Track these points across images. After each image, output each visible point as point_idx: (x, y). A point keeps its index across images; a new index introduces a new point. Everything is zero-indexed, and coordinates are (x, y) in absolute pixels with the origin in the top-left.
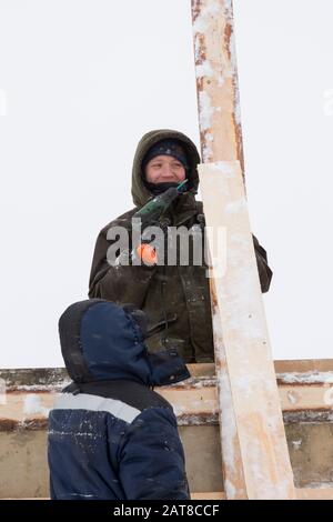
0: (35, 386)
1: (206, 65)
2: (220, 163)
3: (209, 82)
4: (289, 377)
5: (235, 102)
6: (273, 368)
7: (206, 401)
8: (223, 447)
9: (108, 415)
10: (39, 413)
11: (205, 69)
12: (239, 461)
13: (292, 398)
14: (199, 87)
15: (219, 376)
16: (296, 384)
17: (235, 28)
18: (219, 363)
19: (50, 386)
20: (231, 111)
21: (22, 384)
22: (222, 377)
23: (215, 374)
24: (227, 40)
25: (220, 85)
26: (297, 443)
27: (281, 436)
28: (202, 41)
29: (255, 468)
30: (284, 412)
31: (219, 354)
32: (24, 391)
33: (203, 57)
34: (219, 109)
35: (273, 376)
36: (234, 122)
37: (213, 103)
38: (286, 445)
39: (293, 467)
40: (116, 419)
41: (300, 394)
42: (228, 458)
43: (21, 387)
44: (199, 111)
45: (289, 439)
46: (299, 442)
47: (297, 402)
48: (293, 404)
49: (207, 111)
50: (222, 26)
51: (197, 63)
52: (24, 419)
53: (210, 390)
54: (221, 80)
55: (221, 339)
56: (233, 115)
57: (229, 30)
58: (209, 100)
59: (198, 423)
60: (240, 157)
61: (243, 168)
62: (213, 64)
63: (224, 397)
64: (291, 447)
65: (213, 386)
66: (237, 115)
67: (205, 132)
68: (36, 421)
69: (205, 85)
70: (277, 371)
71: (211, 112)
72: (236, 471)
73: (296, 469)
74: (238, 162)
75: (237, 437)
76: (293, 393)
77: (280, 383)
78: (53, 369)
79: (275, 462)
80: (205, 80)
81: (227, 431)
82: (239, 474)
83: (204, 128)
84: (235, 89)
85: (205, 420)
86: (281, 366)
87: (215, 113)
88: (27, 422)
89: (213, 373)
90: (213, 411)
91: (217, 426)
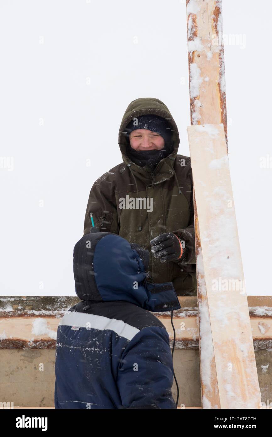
0: (43, 312)
1: (197, 41)
2: (207, 125)
3: (199, 56)
4: (260, 311)
5: (221, 74)
6: (246, 303)
7: (189, 329)
8: (201, 368)
9: (113, 333)
10: (46, 334)
11: (196, 45)
12: (215, 381)
13: (261, 327)
14: (191, 60)
15: (200, 307)
16: (266, 317)
17: (223, 11)
18: (200, 297)
19: (56, 311)
20: (217, 81)
21: (32, 309)
22: (202, 308)
23: (197, 306)
24: (216, 20)
25: (208, 59)
26: (265, 367)
27: (251, 361)
28: (194, 20)
29: (229, 387)
30: (255, 340)
31: (201, 289)
32: (33, 315)
33: (195, 34)
34: (207, 79)
35: (246, 310)
36: (220, 91)
37: (202, 74)
38: (255, 368)
39: (261, 387)
40: (119, 337)
41: (269, 326)
42: (206, 378)
43: (30, 312)
44: (190, 81)
45: (259, 364)
46: (267, 367)
47: (266, 332)
48: (263, 333)
49: (197, 81)
50: (212, 8)
51: (190, 39)
52: (33, 339)
53: (192, 320)
54: (209, 55)
55: (203, 277)
56: (219, 85)
57: (217, 12)
58: (198, 70)
59: (181, 347)
60: (224, 121)
61: (226, 131)
62: (203, 41)
63: (204, 326)
64: (260, 370)
65: (195, 316)
66: (222, 86)
67: (195, 98)
68: (43, 341)
69: (196, 58)
70: (250, 305)
71: (201, 81)
72: (212, 390)
73: (263, 389)
74: (222, 125)
75: (213, 360)
76: (263, 324)
77: (252, 315)
78: (59, 298)
79: (245, 383)
80: (196, 54)
81: (205, 355)
82: (214, 391)
83: (194, 95)
84: (221, 62)
85: (187, 345)
86: (253, 301)
87: (204, 82)
88: (35, 342)
89: (195, 305)
90: (194, 338)
91: (197, 350)
